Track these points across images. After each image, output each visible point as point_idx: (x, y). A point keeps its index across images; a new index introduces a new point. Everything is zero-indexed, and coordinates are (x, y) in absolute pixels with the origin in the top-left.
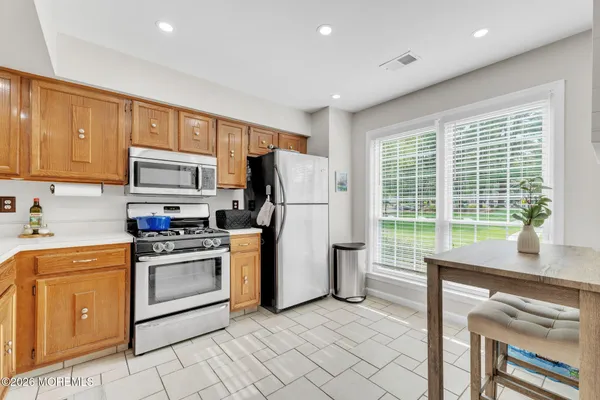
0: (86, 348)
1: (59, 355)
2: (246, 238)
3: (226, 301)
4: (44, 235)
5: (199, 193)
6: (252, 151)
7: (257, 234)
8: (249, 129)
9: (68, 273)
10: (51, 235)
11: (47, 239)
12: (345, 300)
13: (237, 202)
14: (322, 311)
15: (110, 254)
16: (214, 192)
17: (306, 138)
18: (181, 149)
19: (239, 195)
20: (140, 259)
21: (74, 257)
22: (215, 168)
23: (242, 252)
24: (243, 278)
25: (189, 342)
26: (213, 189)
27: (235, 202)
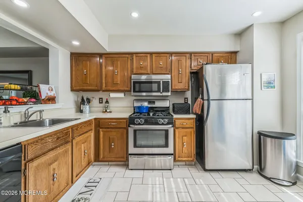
0: (113, 159)
1: (105, 159)
2: (186, 120)
3: (172, 154)
4: (108, 112)
5: (162, 95)
6: (193, 68)
7: (193, 119)
8: (191, 55)
9: (108, 128)
10: (110, 112)
11: (109, 114)
12: (269, 179)
13: (187, 98)
14: (242, 181)
15: (121, 122)
16: (169, 94)
17: (236, 53)
18: (154, 73)
19: (189, 94)
20: (130, 125)
21: (110, 122)
22: (170, 80)
23: (183, 128)
24: (183, 143)
25: (152, 171)
26: (169, 92)
27: (186, 99)
